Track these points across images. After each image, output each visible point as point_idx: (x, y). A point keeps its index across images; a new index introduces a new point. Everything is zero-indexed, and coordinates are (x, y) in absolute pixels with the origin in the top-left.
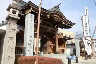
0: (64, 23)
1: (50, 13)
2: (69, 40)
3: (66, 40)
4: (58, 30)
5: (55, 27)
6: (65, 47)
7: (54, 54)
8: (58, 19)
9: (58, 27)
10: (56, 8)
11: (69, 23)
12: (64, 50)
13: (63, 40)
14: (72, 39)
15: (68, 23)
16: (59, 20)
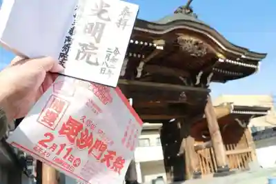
0: (223, 57)
1: (162, 30)
2: (257, 116)
3: (246, 119)
4: (210, 91)
5: (198, 82)
6: (249, 143)
7: (215, 176)
8: (199, 49)
9: (209, 79)
10: (181, 12)
11: (243, 56)
12: (248, 154)
13: (237, 120)
14: (269, 111)
15: (240, 56)
16: (205, 50)
